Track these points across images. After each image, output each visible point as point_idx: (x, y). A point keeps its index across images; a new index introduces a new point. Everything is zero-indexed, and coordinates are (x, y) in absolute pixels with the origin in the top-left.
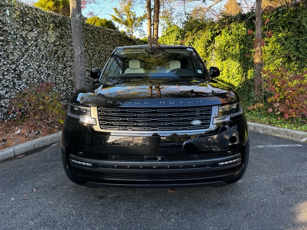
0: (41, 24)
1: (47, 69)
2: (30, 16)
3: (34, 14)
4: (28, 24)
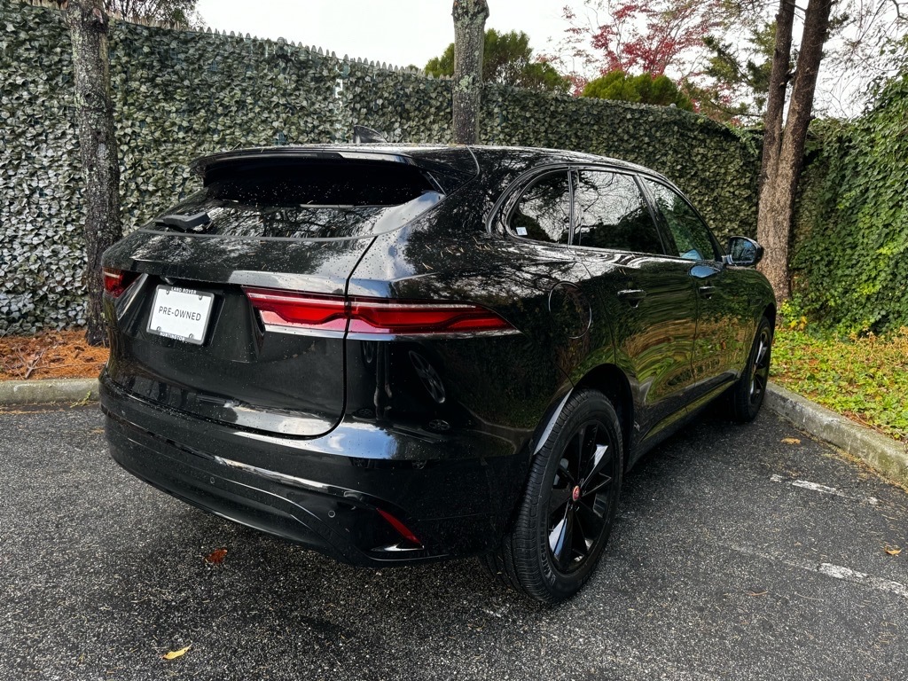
0: (415, 110)
2: (386, 95)
3: (399, 87)
4: (380, 113)
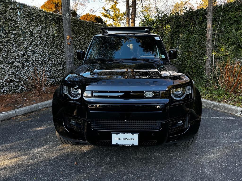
0: (44, 21)
1: (49, 54)
2: (35, 15)
4: (34, 21)
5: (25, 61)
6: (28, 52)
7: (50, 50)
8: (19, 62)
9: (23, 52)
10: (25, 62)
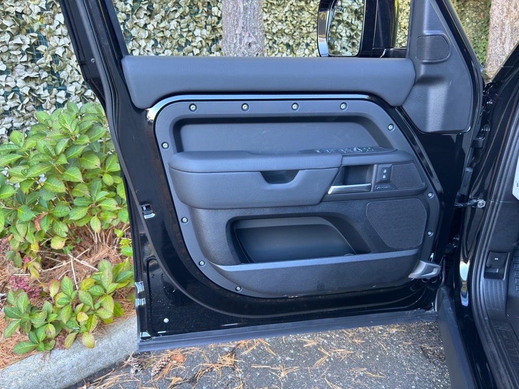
5: (45, 84)
6: (56, 38)
7: (162, 25)
8: (15, 90)
9: (28, 41)
10: (44, 90)
